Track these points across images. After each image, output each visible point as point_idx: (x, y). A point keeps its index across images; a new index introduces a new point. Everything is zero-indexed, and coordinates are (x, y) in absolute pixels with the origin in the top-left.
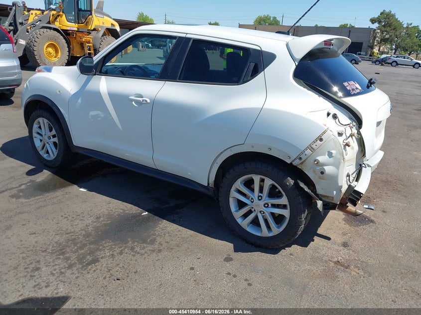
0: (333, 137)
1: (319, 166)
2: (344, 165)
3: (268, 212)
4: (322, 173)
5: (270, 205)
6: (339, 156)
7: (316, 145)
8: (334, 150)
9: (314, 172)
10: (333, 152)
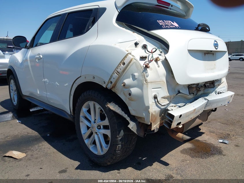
0: (135, 61)
1: (126, 88)
2: (147, 86)
3: (100, 134)
4: (130, 94)
5: (102, 127)
6: (141, 78)
7: (120, 69)
8: (136, 73)
9: (124, 94)
10: (136, 74)
